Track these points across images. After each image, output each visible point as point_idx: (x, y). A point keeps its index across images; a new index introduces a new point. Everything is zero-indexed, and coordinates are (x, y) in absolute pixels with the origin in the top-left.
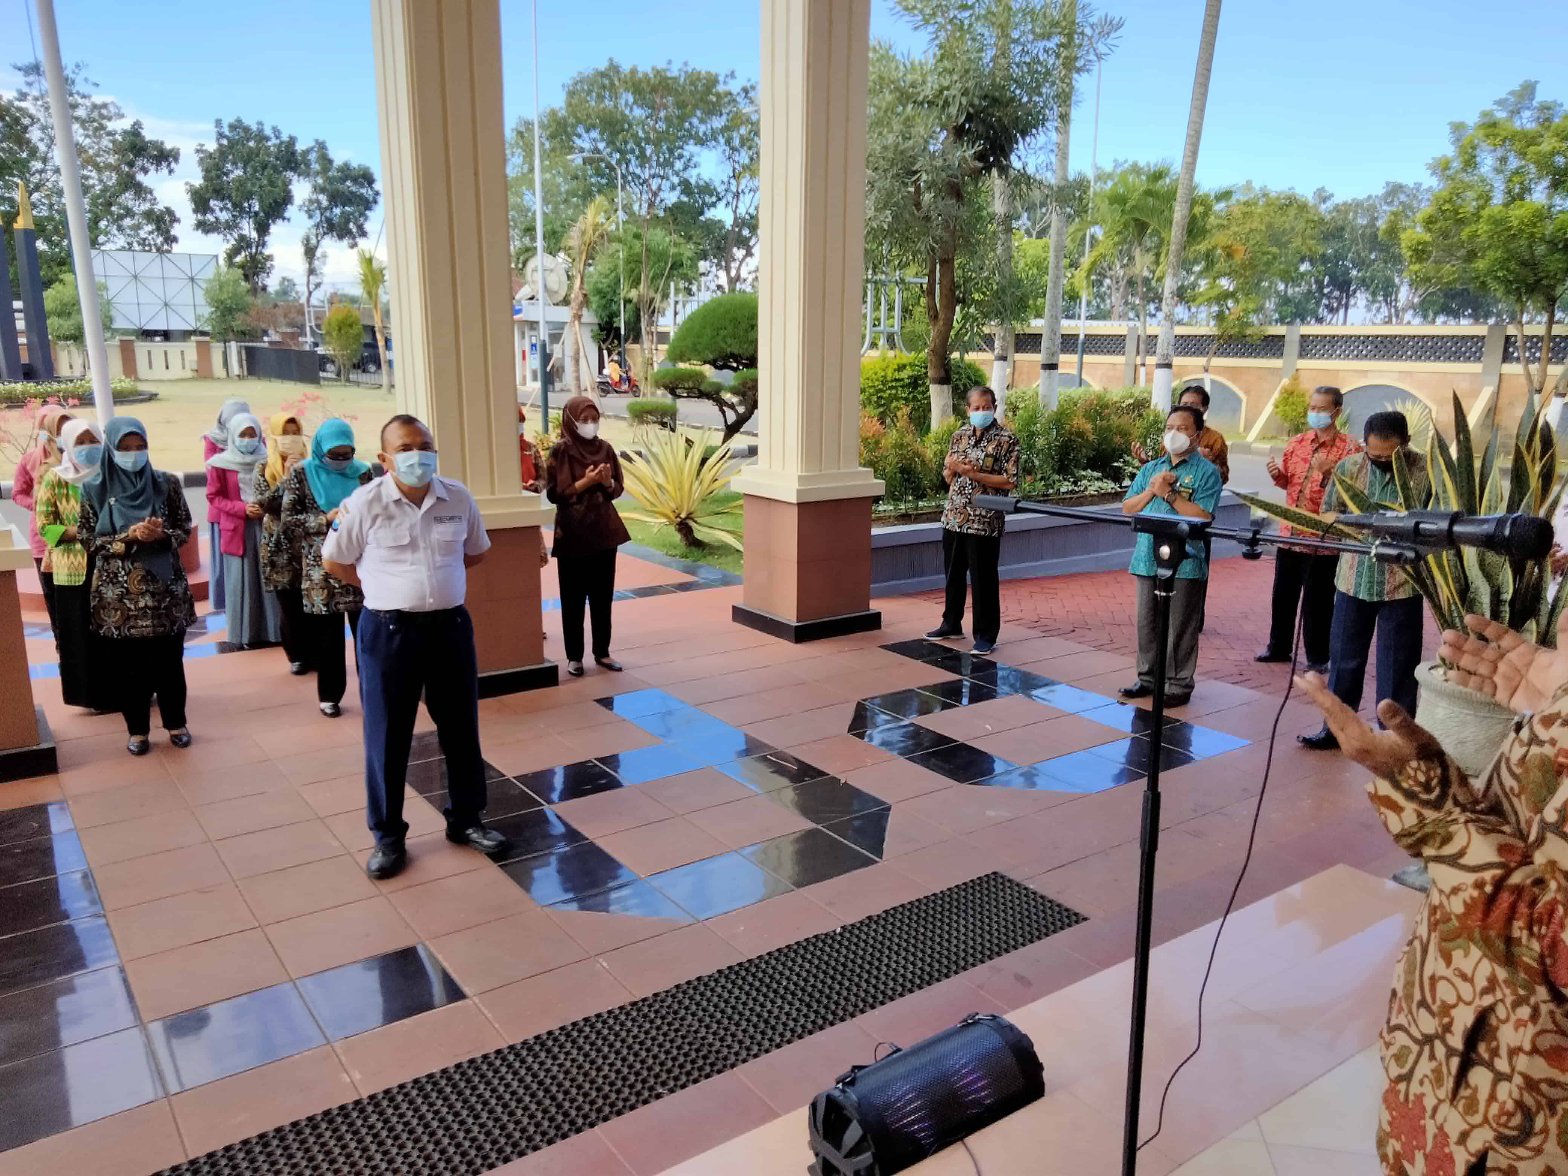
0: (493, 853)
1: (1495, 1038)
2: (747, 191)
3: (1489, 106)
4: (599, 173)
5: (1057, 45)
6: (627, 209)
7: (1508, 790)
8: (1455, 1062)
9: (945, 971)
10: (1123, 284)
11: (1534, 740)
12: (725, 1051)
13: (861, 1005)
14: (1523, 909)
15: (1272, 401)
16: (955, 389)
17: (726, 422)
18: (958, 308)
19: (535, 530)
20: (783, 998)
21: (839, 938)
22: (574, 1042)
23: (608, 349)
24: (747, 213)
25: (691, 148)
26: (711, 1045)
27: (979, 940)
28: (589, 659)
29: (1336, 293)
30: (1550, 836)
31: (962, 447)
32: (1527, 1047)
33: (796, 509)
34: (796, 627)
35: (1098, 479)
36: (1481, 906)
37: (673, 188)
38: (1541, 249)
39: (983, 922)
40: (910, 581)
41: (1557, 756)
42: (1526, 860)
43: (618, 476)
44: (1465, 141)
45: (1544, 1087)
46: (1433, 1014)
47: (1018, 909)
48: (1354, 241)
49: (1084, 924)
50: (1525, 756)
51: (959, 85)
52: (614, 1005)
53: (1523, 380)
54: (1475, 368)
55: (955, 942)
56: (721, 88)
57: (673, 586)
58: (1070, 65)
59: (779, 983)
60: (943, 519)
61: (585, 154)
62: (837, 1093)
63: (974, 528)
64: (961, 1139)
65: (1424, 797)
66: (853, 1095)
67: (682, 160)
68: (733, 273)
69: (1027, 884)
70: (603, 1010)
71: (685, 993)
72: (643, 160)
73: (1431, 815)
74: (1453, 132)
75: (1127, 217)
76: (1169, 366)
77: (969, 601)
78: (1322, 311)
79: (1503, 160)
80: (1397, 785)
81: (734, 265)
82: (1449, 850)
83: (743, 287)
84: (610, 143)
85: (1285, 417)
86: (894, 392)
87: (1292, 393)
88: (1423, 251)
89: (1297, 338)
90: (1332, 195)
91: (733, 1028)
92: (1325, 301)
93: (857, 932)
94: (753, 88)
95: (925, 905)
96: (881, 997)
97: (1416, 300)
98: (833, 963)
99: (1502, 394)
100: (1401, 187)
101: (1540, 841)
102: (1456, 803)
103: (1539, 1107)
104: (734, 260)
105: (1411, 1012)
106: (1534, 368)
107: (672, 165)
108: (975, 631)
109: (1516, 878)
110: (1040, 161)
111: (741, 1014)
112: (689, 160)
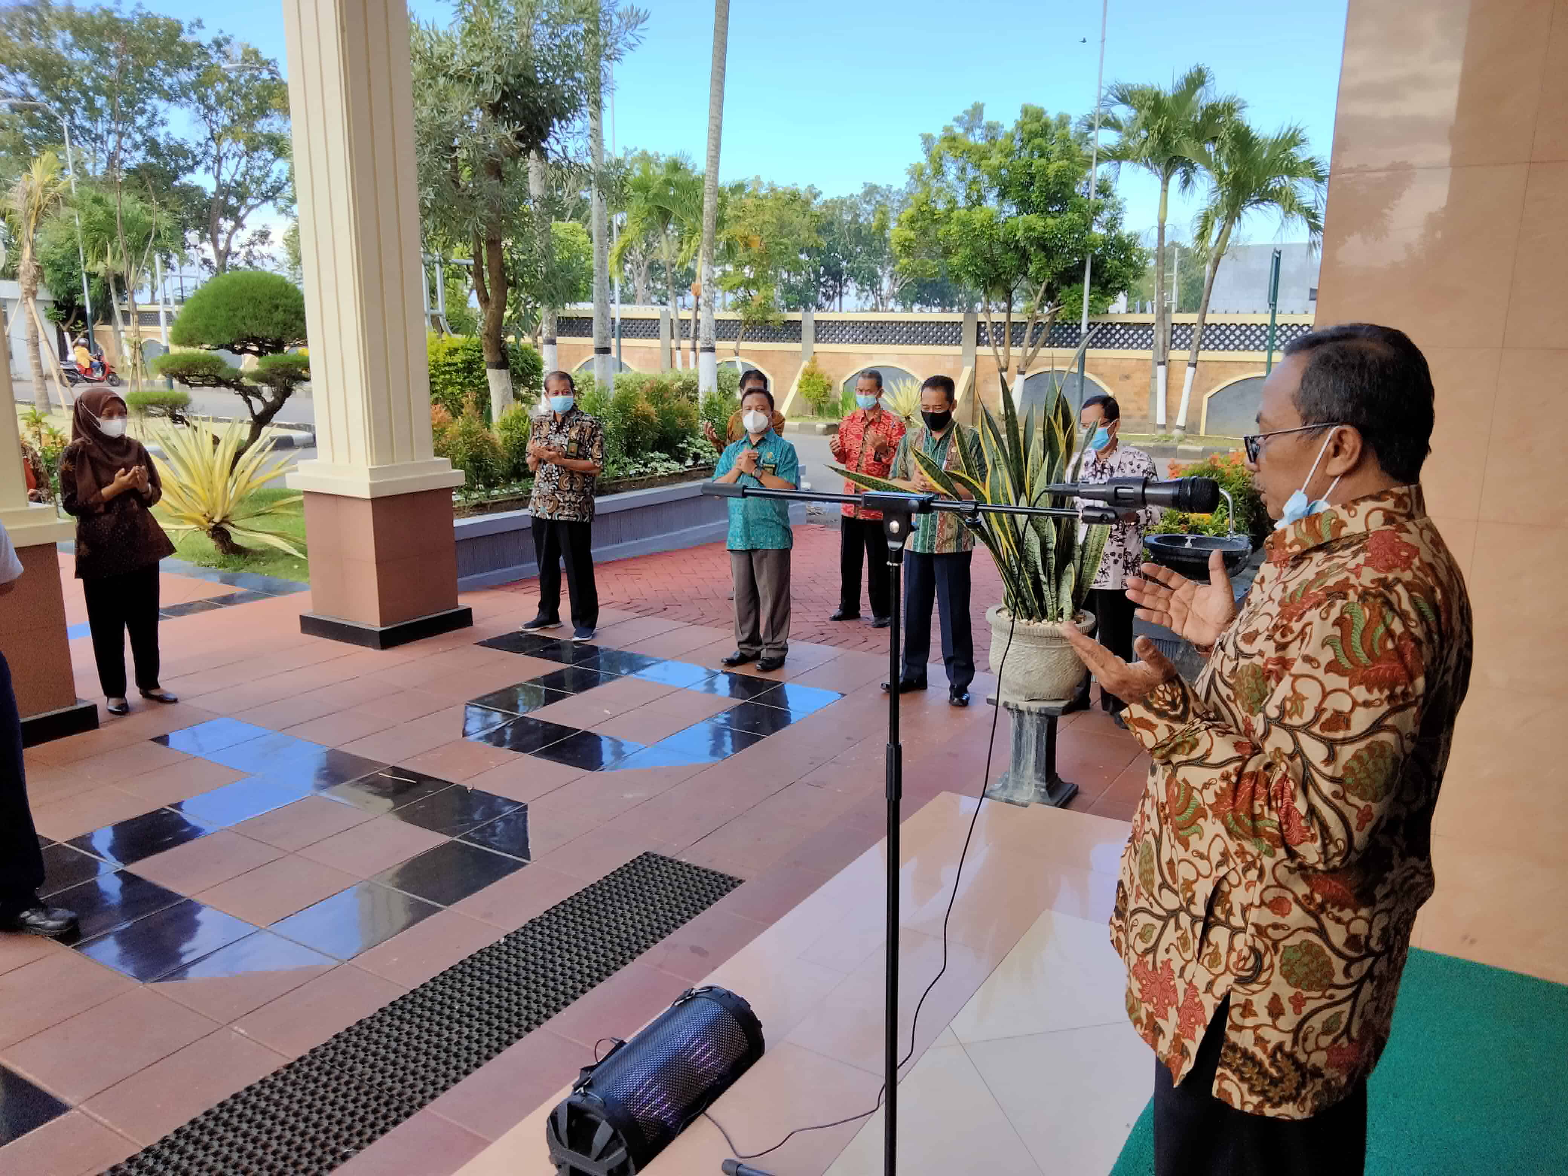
0: (61, 935)
1: (1228, 901)
2: (230, 155)
3: (950, 122)
4: (33, 123)
5: (585, 30)
6: (79, 165)
7: (1225, 697)
8: (1199, 926)
9: (621, 958)
10: (644, 269)
11: (1239, 654)
12: (409, 1092)
13: (544, 1011)
14: (1260, 790)
15: (796, 382)
16: (513, 372)
17: (252, 412)
18: (509, 291)
19: (51, 548)
20: (459, 1022)
21: (505, 948)
22: (226, 1124)
23: (70, 331)
24: (233, 180)
25: (155, 102)
26: (390, 1089)
27: (646, 921)
28: (133, 693)
29: (831, 282)
30: (1274, 728)
31: (543, 433)
32: (1257, 902)
33: (370, 504)
34: (381, 632)
35: (665, 460)
36: (1230, 794)
37: (136, 147)
38: (997, 251)
39: (646, 904)
40: (492, 573)
41: (1266, 664)
42: (1257, 750)
43: (154, 478)
44: (934, 152)
45: (1270, 931)
46: (1176, 893)
47: (677, 884)
48: (842, 235)
49: (740, 887)
50: (1235, 669)
51: (492, 62)
52: (266, 1072)
53: (993, 360)
54: (957, 350)
55: (623, 928)
56: (185, 37)
57: (214, 600)
58: (598, 51)
59: (451, 1008)
60: (530, 507)
61: (13, 101)
62: (578, 1098)
63: (565, 515)
64: (703, 1111)
65: (1172, 713)
66: (596, 1096)
67: (145, 117)
68: (222, 246)
69: (678, 858)
70: (254, 1080)
71: (346, 1041)
72: (93, 113)
73: (1178, 727)
74: (925, 143)
75: (650, 205)
76: (712, 350)
77: (564, 585)
78: (821, 299)
79: (963, 170)
80: (1149, 707)
81: (222, 237)
82: (1197, 753)
83: (236, 261)
84: (44, 89)
85: (809, 396)
86: (448, 376)
87: (813, 374)
88: (909, 247)
89: (812, 324)
90: (821, 193)
91: (412, 1066)
92: (822, 290)
93: (522, 938)
94: (227, 41)
95: (586, 897)
96: (562, 998)
97: (896, 289)
98: (505, 975)
99: (979, 372)
100: (876, 187)
101: (1267, 733)
102: (1196, 715)
103: (1267, 948)
104: (221, 232)
105: (1152, 895)
106: (1000, 350)
107: (133, 121)
108: (574, 618)
109: (1250, 768)
110: (578, 145)
111: (417, 1049)
112: (154, 115)
